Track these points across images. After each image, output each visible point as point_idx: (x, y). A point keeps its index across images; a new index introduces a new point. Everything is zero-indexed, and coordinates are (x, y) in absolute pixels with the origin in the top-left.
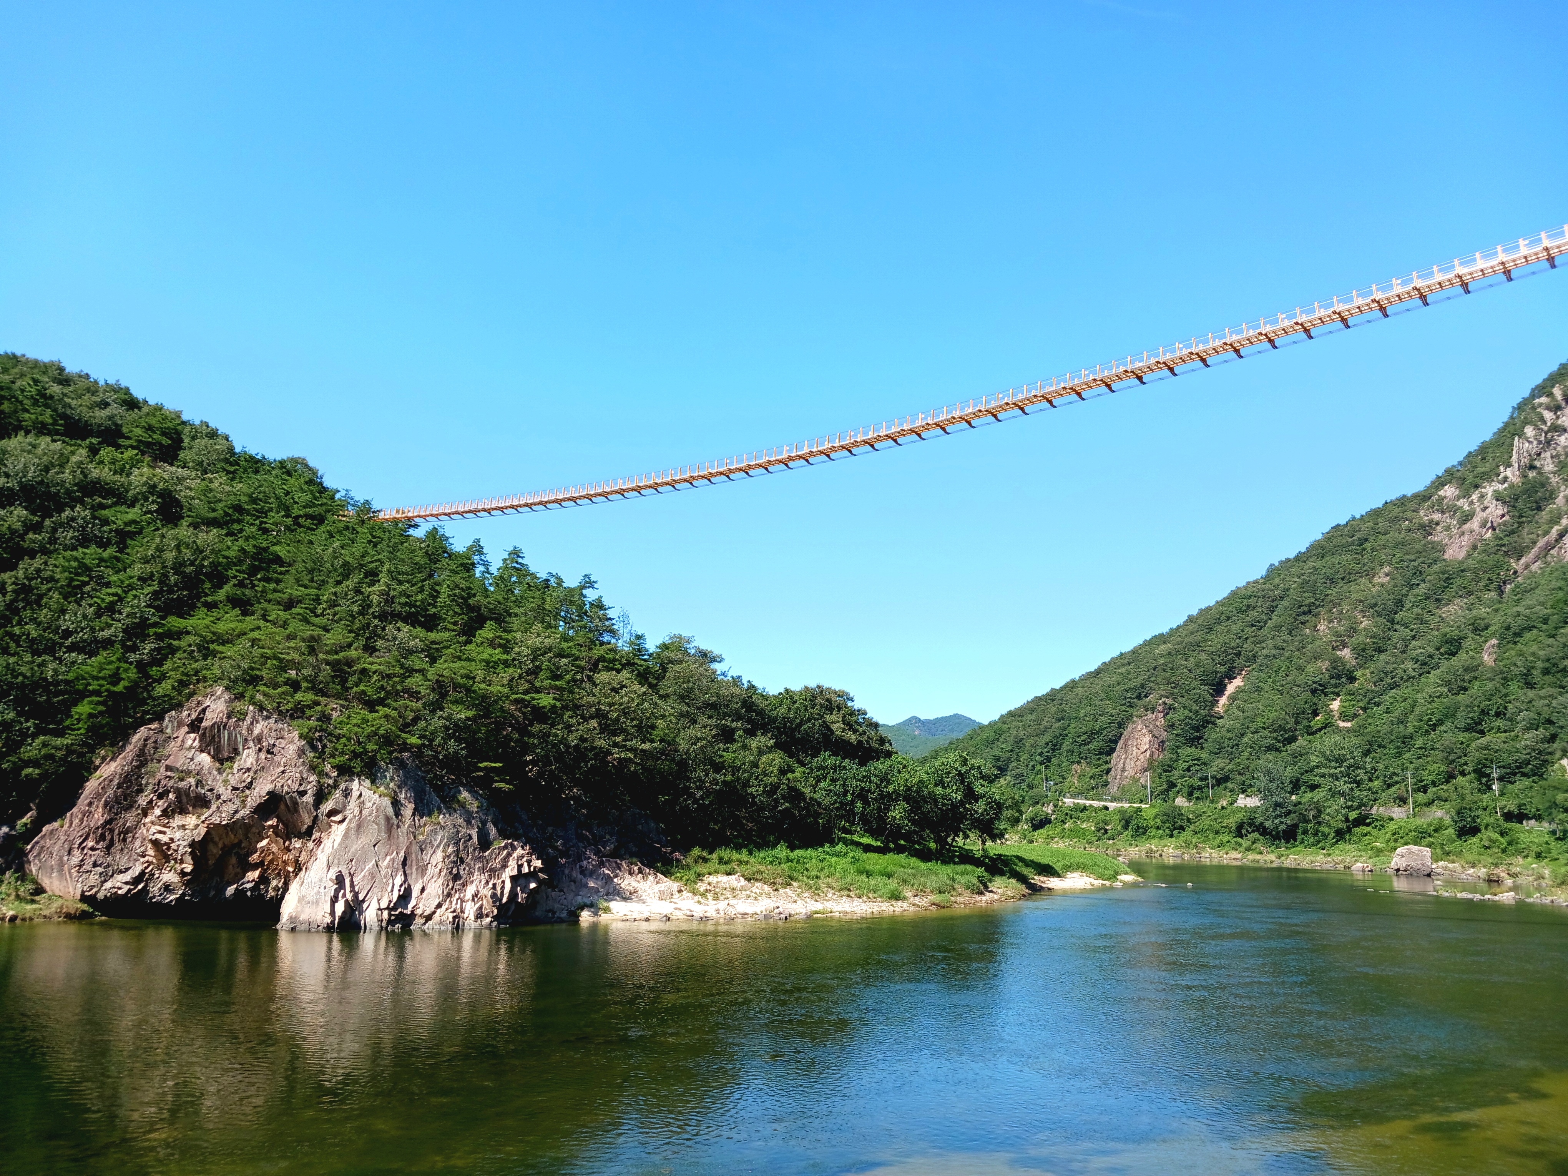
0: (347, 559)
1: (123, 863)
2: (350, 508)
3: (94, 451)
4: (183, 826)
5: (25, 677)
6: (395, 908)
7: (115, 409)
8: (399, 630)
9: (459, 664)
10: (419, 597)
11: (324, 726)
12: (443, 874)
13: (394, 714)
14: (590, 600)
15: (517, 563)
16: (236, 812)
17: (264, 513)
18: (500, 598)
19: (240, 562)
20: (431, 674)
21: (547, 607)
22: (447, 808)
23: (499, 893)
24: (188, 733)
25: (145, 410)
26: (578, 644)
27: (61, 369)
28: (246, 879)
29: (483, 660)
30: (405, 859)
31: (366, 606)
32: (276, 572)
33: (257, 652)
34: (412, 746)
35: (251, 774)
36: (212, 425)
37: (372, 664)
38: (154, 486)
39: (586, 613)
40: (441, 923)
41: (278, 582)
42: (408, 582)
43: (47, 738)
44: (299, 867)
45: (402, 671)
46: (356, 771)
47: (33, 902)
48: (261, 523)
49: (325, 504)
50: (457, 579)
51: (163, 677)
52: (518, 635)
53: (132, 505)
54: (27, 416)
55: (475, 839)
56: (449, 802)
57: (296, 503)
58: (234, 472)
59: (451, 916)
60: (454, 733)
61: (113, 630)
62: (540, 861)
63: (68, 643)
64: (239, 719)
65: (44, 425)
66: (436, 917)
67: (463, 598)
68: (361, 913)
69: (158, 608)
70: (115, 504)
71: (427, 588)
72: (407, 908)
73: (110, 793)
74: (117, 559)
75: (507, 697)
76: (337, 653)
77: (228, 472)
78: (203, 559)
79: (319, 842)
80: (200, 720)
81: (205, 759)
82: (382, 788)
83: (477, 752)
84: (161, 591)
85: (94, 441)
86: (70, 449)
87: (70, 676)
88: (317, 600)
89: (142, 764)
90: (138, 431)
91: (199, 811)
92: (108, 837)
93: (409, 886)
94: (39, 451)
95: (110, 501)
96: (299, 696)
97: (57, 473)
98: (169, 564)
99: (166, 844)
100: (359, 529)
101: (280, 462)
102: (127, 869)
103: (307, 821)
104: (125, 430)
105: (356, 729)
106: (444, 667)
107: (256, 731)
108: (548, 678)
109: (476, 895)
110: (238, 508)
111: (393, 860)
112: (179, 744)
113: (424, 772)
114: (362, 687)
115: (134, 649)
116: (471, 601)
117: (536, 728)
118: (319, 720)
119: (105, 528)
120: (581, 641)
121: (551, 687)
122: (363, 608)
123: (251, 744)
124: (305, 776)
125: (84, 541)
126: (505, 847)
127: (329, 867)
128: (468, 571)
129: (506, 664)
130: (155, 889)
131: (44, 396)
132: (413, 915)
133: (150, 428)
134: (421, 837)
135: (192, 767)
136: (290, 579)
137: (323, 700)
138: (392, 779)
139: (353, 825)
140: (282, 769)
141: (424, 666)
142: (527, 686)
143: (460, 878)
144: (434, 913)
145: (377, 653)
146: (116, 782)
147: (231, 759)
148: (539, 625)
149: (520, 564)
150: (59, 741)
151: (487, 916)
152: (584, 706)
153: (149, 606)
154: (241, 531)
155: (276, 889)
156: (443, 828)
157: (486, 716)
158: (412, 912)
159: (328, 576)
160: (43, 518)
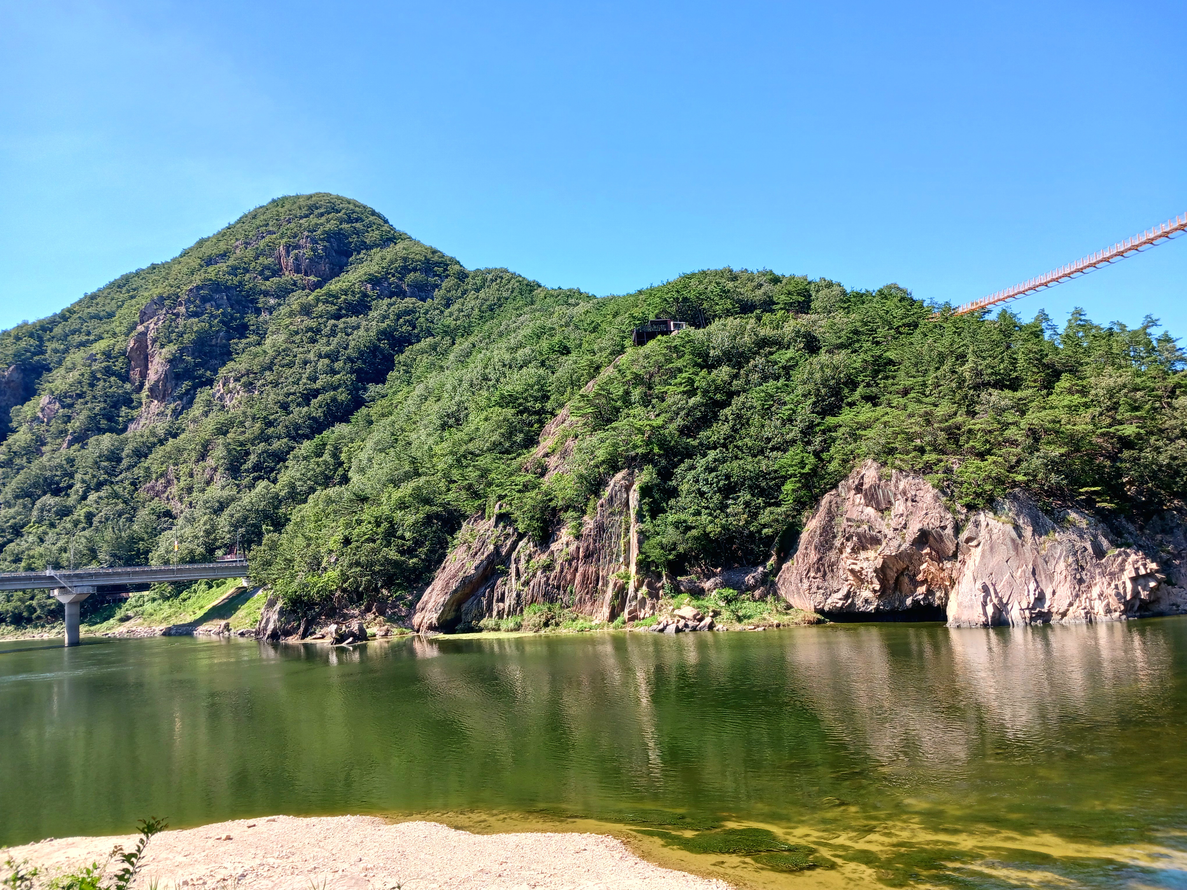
0: (940, 349)
1: (835, 586)
2: (936, 310)
3: (759, 319)
4: (867, 558)
5: (751, 472)
6: (1033, 608)
7: (766, 287)
8: (991, 395)
9: (1044, 413)
10: (1002, 366)
11: (949, 477)
12: (1069, 579)
13: (1000, 460)
14: (1156, 337)
15: (1081, 320)
16: (900, 546)
17: (873, 331)
18: (1070, 353)
19: (865, 369)
20: (1023, 424)
21: (1114, 351)
22: (1060, 527)
23: (1122, 592)
24: (855, 494)
25: (784, 282)
26: (1152, 377)
27: (731, 271)
28: (917, 593)
29: (1065, 406)
30: (1034, 570)
31: (961, 382)
32: (891, 371)
33: (889, 431)
34: (1020, 482)
35: (904, 518)
36: (828, 278)
37: (974, 424)
38: (799, 331)
39: (1153, 349)
40: (1075, 618)
41: (894, 378)
42: (990, 356)
43: (772, 508)
44: (953, 583)
45: (999, 426)
46: (980, 506)
47: (787, 614)
48: (873, 338)
49: (916, 313)
50: (1029, 345)
51: (832, 459)
52: (1092, 380)
53: (788, 348)
54: (718, 307)
55: (1090, 550)
56: (1061, 522)
57: (894, 317)
58: (848, 307)
59: (1083, 612)
60: (1053, 469)
61: (794, 433)
62: (1155, 564)
63: (770, 446)
64: (887, 480)
65: (728, 310)
66: (1070, 613)
67: (1037, 359)
68: (1007, 613)
69: (818, 413)
70: (778, 349)
71: (1006, 357)
72: (1044, 608)
73: (816, 540)
74: (787, 386)
75: (1094, 432)
76: (947, 421)
77: (844, 309)
78: (840, 373)
79: (964, 562)
80: (862, 484)
81: (870, 511)
82: (1003, 518)
83: (1075, 481)
84: (818, 401)
85: (758, 311)
86: (745, 321)
87: (776, 467)
88: (924, 385)
89: (832, 519)
90: (783, 297)
91: (875, 547)
92: (822, 570)
93: (1042, 590)
94: (728, 328)
95: (775, 349)
96: (926, 457)
97: (741, 338)
98: (819, 381)
99: (859, 571)
100: (945, 325)
101: (879, 291)
102: (839, 590)
103: (952, 548)
104: (775, 299)
105: (973, 475)
106: (1033, 417)
107: (901, 487)
108: (1127, 411)
109: (1102, 595)
110: (856, 332)
111: (1024, 571)
112: (851, 502)
113: (1035, 501)
114: (971, 443)
115: (809, 443)
116: (1044, 361)
117: (1126, 454)
118: (944, 472)
119: (776, 367)
120: (1154, 374)
121: (1134, 418)
122: (960, 383)
123: (899, 497)
124: (943, 515)
125: (765, 378)
126: (1119, 554)
127: (975, 581)
128: (1037, 337)
129: (1086, 406)
130: (859, 602)
131: (724, 292)
132: (1049, 613)
133: (789, 293)
134: (1043, 552)
135: (863, 518)
136: (902, 374)
137: (944, 457)
138: (1010, 510)
139: (987, 547)
140: (925, 512)
141: (1016, 419)
142: (1108, 421)
143: (1084, 582)
144: (1068, 610)
145: (978, 416)
146: (818, 532)
147: (887, 509)
148: (1110, 368)
149: (1084, 320)
150: (779, 510)
151: (1115, 611)
152: (1167, 429)
153: (813, 412)
154: (861, 347)
155: (940, 598)
156: (1060, 543)
157: (1078, 450)
158: (1049, 610)
159: (929, 366)
160: (739, 369)
